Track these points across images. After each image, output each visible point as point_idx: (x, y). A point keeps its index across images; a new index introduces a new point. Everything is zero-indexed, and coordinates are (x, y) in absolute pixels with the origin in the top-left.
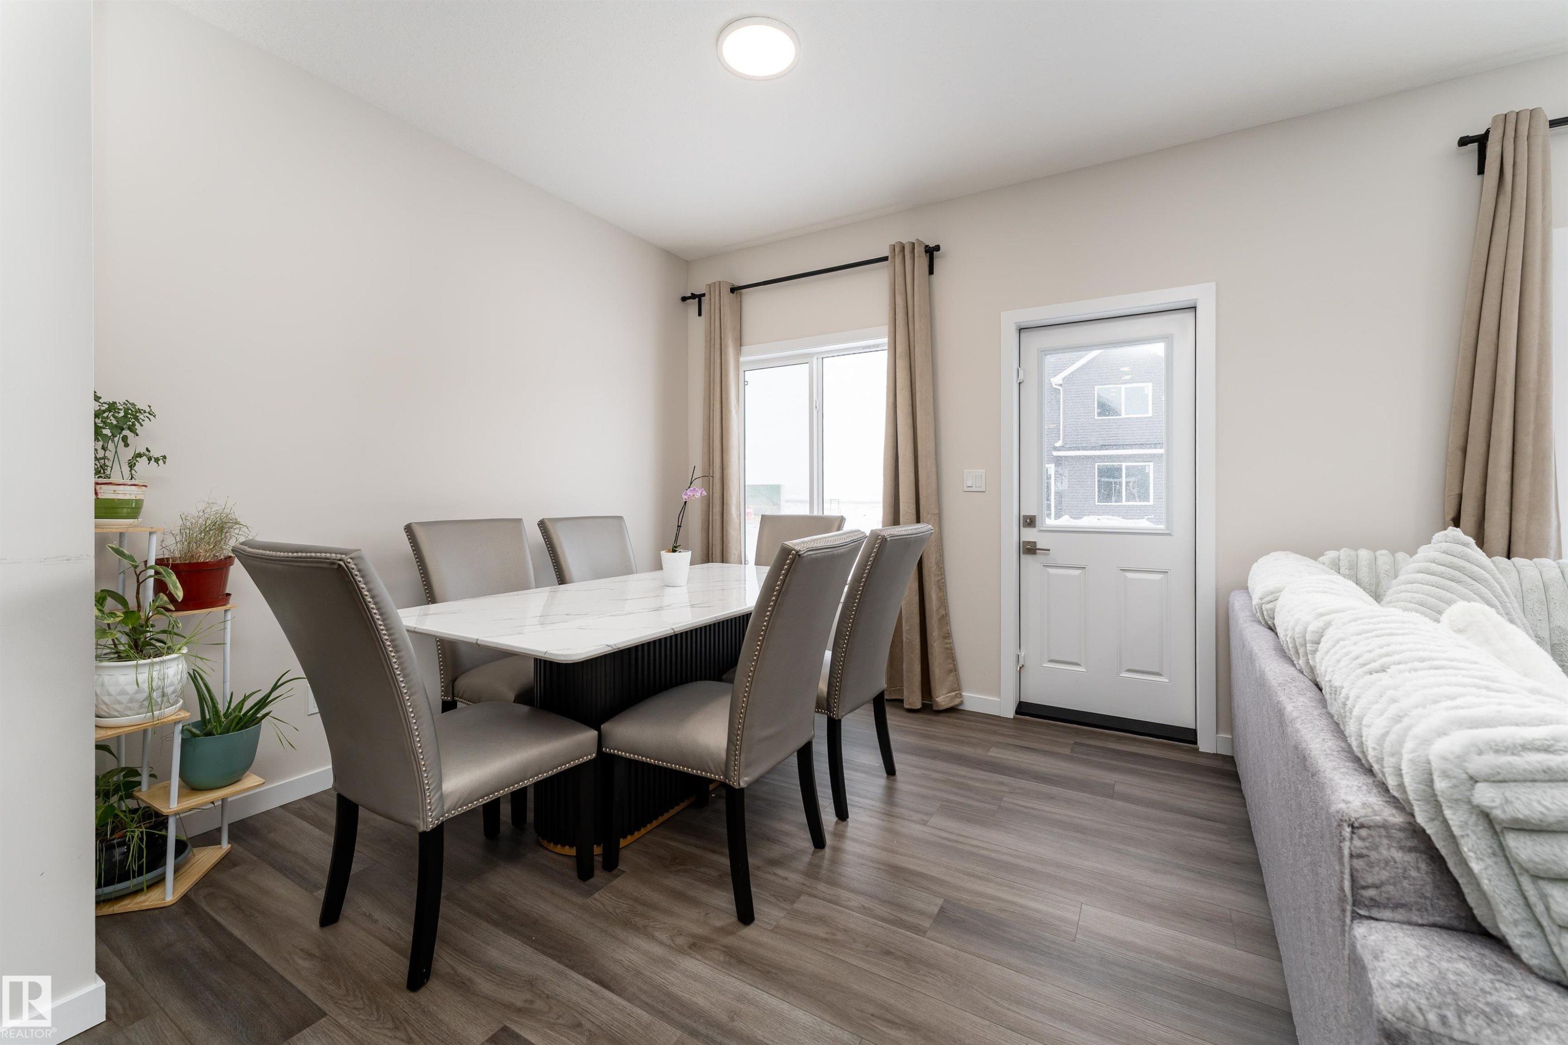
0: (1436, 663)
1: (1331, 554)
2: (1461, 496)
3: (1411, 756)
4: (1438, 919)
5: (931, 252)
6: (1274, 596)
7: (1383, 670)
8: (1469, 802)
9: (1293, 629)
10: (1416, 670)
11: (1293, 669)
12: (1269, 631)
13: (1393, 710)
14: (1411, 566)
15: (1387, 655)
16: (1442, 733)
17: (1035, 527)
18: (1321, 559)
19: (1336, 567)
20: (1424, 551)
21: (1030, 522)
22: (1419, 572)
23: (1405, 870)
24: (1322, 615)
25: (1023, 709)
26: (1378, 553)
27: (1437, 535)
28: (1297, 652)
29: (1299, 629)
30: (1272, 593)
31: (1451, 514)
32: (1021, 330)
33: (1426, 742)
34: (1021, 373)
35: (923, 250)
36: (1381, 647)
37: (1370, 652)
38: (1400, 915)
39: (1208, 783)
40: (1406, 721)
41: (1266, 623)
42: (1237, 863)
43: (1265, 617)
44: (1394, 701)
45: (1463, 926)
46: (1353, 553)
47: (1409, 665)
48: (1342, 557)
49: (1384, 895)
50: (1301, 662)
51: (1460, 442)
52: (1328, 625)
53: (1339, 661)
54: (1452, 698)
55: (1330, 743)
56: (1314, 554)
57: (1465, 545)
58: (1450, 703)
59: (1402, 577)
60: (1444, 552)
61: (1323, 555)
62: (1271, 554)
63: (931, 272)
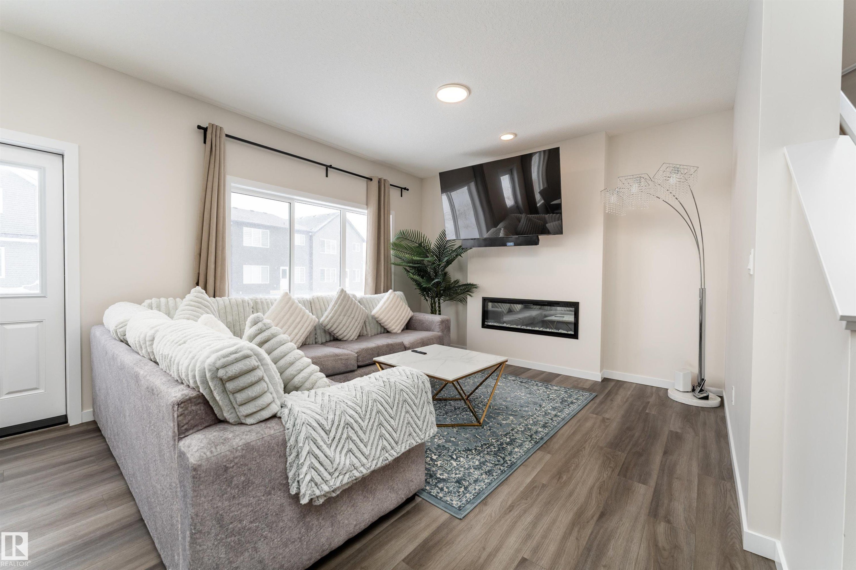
0: (203, 335)
1: (148, 301)
2: (199, 274)
3: (199, 369)
4: (207, 424)
6: (124, 324)
7: (185, 343)
8: (217, 377)
9: (139, 337)
10: (196, 339)
11: (139, 356)
12: (121, 342)
13: (191, 356)
14: (183, 304)
15: (185, 337)
16: (208, 357)
18: (143, 304)
19: (151, 307)
20: (188, 297)
22: (186, 306)
23: (196, 412)
24: (153, 328)
26: (169, 299)
27: (192, 290)
28: (141, 348)
29: (142, 336)
30: (122, 323)
31: (196, 282)
33: (204, 362)
36: (182, 334)
37: (179, 337)
38: (195, 429)
39: (78, 441)
40: (196, 358)
41: (119, 338)
42: (103, 472)
43: (119, 335)
44: (190, 352)
45: (213, 423)
46: (158, 300)
47: (194, 338)
48: (153, 302)
49: (190, 425)
50: (143, 351)
51: (198, 252)
52: (157, 331)
53: (166, 344)
54: (209, 345)
55: (164, 379)
56: (139, 302)
57: (202, 293)
58: (209, 347)
59: (180, 309)
60: (195, 297)
61: (144, 302)
62: (116, 304)
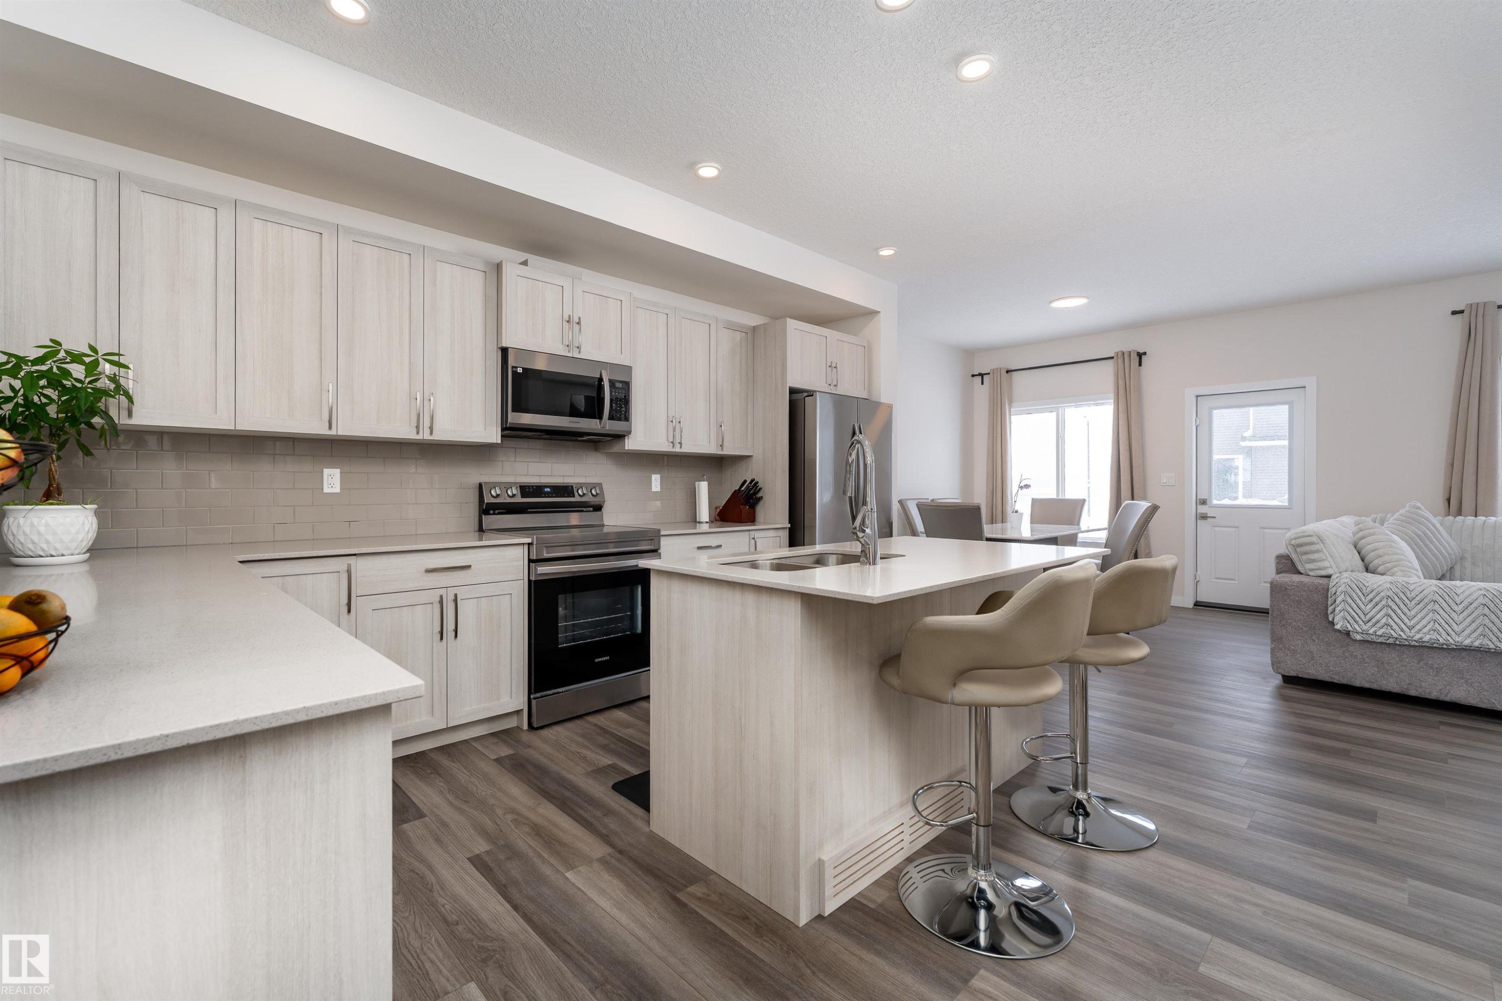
2: (1450, 488)
5: (1140, 355)
17: (1206, 505)
21: (1204, 502)
25: (1197, 604)
31: (1446, 497)
32: (1197, 396)
34: (1198, 420)
35: (1136, 354)
51: (1450, 462)
63: (1140, 365)
